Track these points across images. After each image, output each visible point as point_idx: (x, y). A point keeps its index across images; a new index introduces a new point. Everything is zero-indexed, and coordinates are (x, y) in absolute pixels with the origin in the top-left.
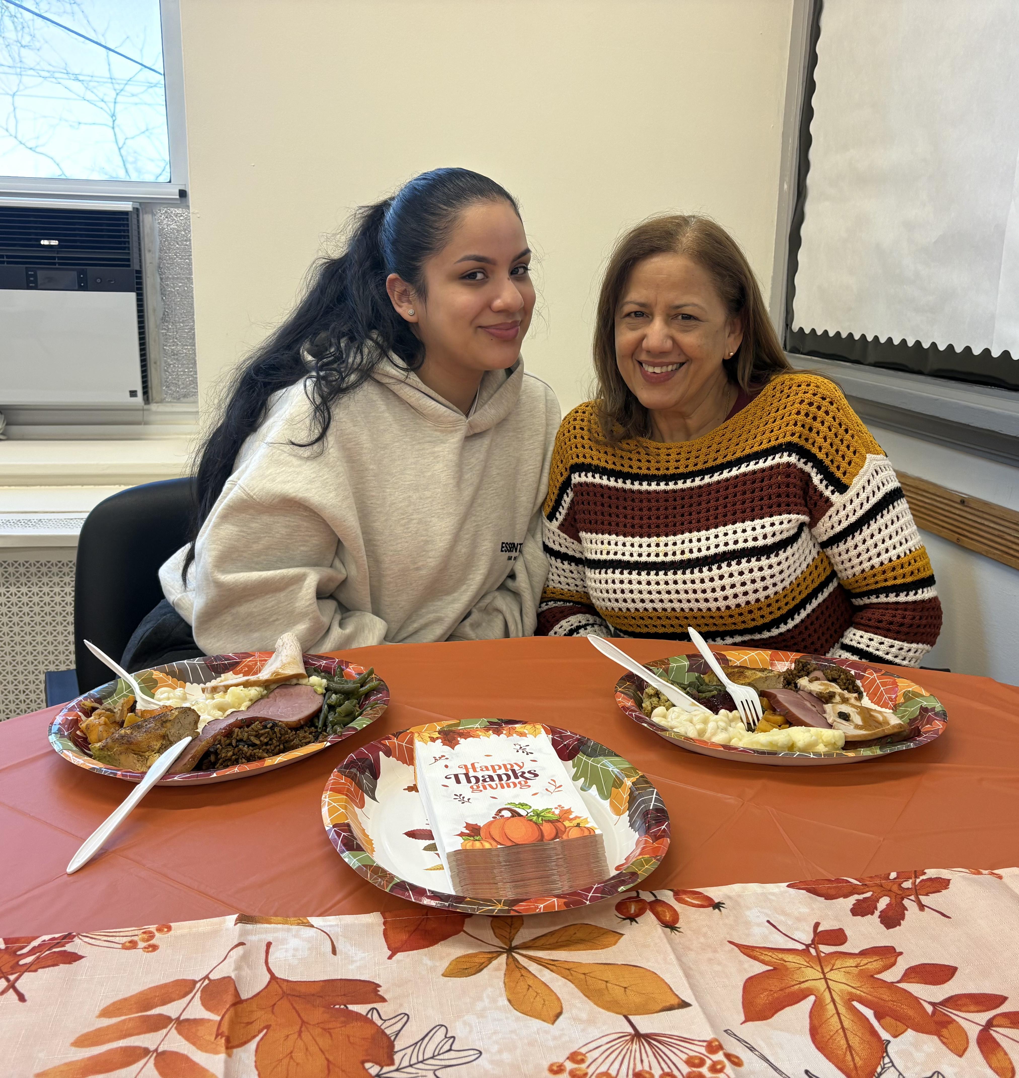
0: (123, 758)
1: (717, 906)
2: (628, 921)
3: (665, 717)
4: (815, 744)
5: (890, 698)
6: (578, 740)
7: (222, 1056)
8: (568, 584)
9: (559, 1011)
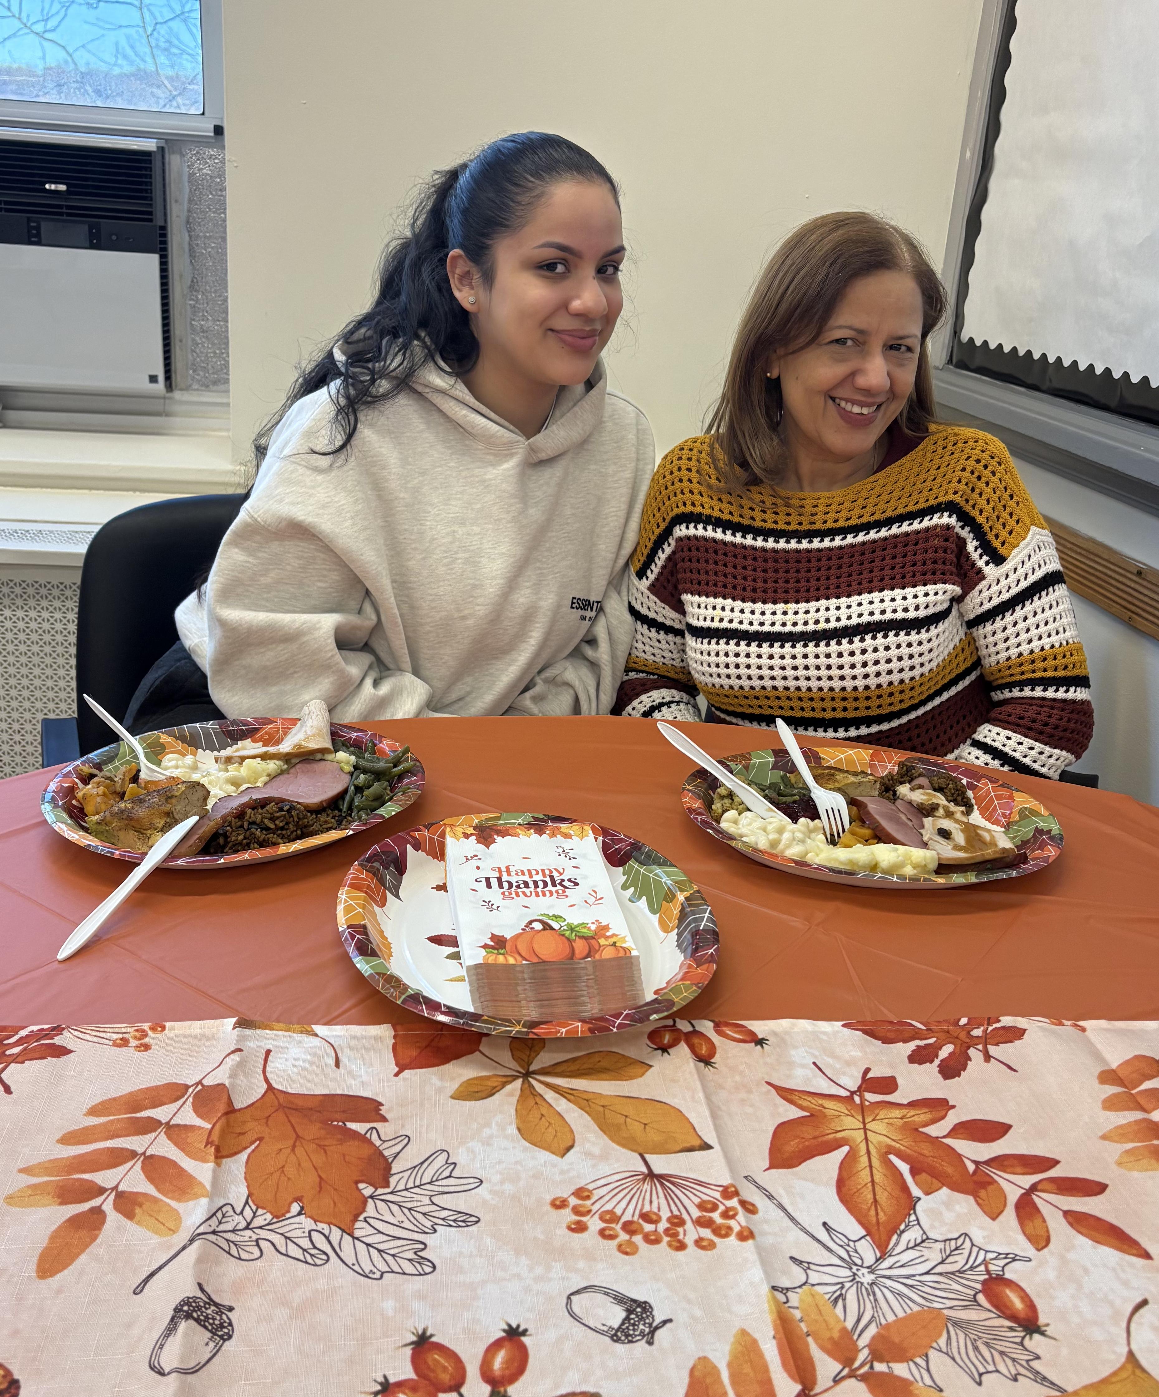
0: (122, 834)
1: (760, 1042)
2: (660, 1052)
3: (736, 822)
4: (902, 865)
5: (1003, 814)
6: (631, 844)
7: (211, 1165)
8: (654, 655)
9: (570, 1144)
